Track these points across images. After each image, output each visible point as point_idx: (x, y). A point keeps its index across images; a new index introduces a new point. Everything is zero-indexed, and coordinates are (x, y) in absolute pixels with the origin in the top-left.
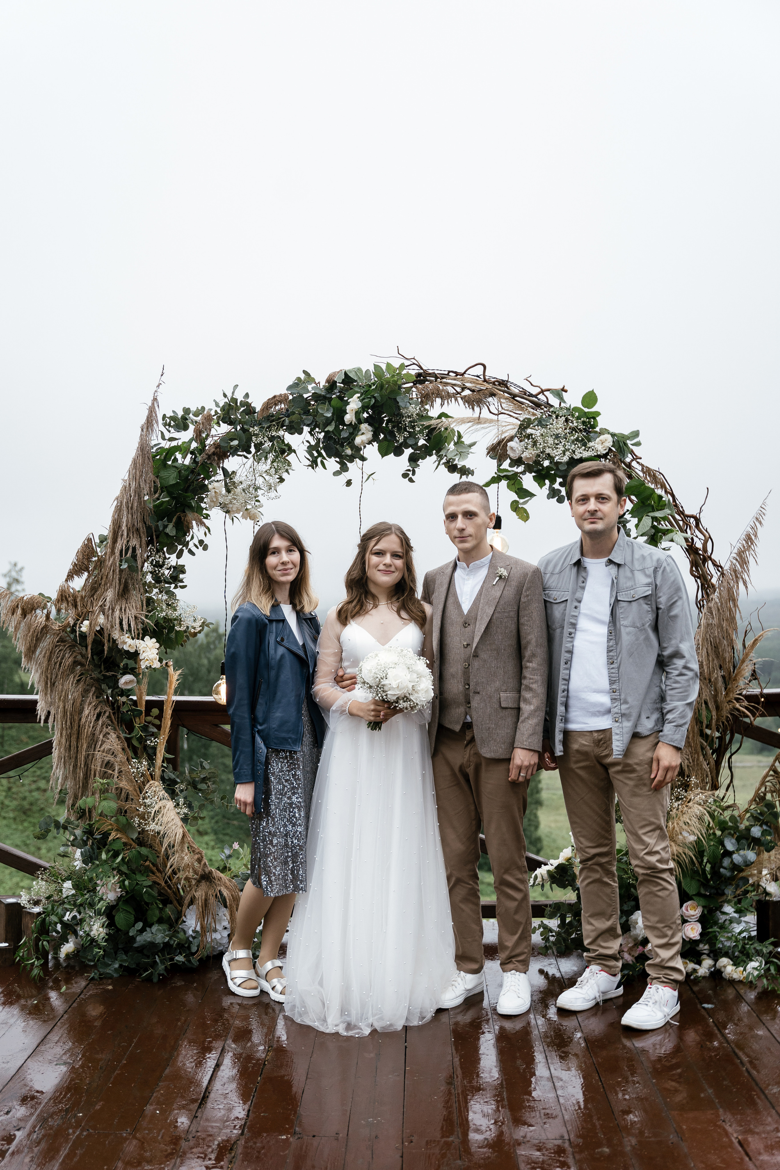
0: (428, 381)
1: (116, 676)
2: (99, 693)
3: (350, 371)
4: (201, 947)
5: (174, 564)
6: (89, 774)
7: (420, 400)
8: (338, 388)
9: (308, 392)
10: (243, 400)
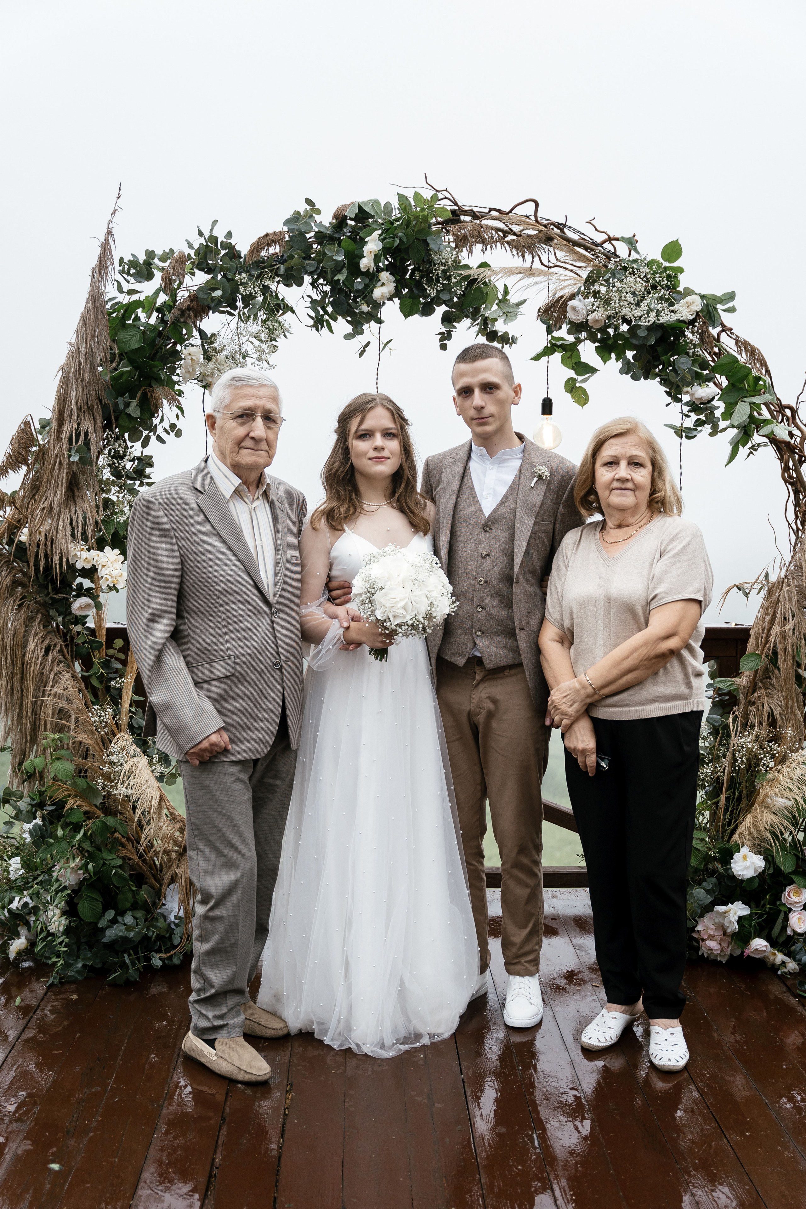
0: (463, 220)
1: (68, 599)
2: (47, 621)
3: (365, 203)
4: (186, 937)
5: (137, 454)
6: (37, 724)
7: (453, 245)
8: (349, 227)
9: (310, 230)
10: (225, 240)
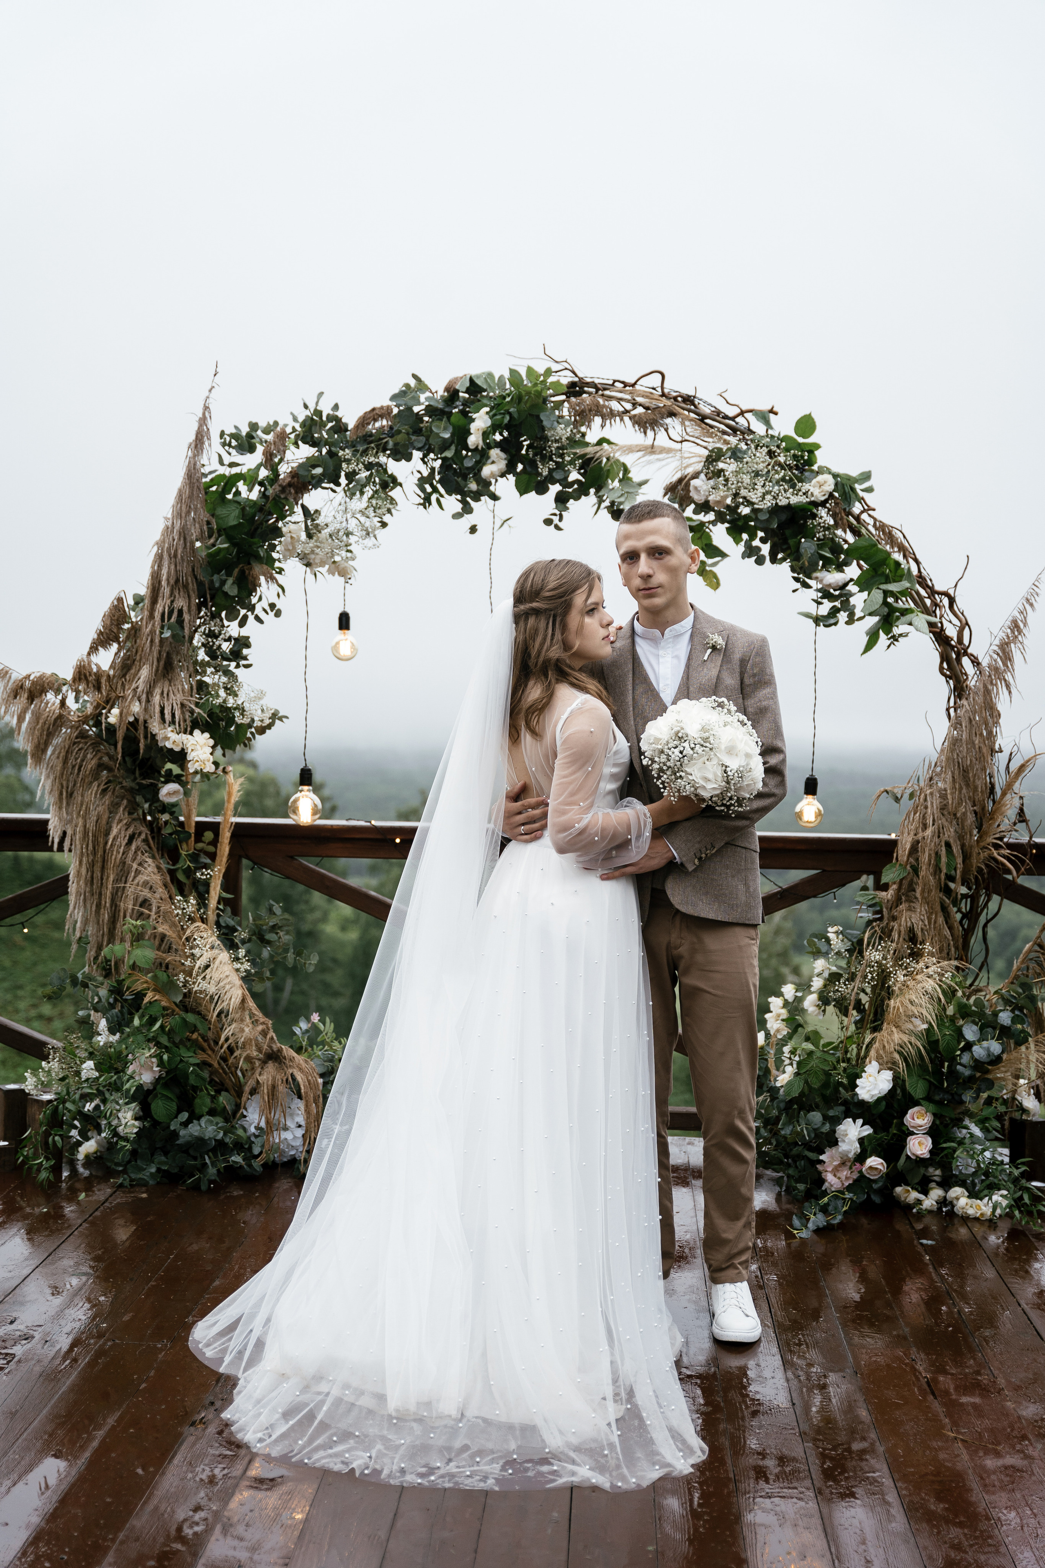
0: (585, 392)
1: (156, 785)
2: (132, 808)
3: (478, 377)
4: (267, 1147)
5: (235, 634)
6: (117, 913)
7: (573, 418)
8: (461, 400)
9: (419, 404)
10: (331, 412)
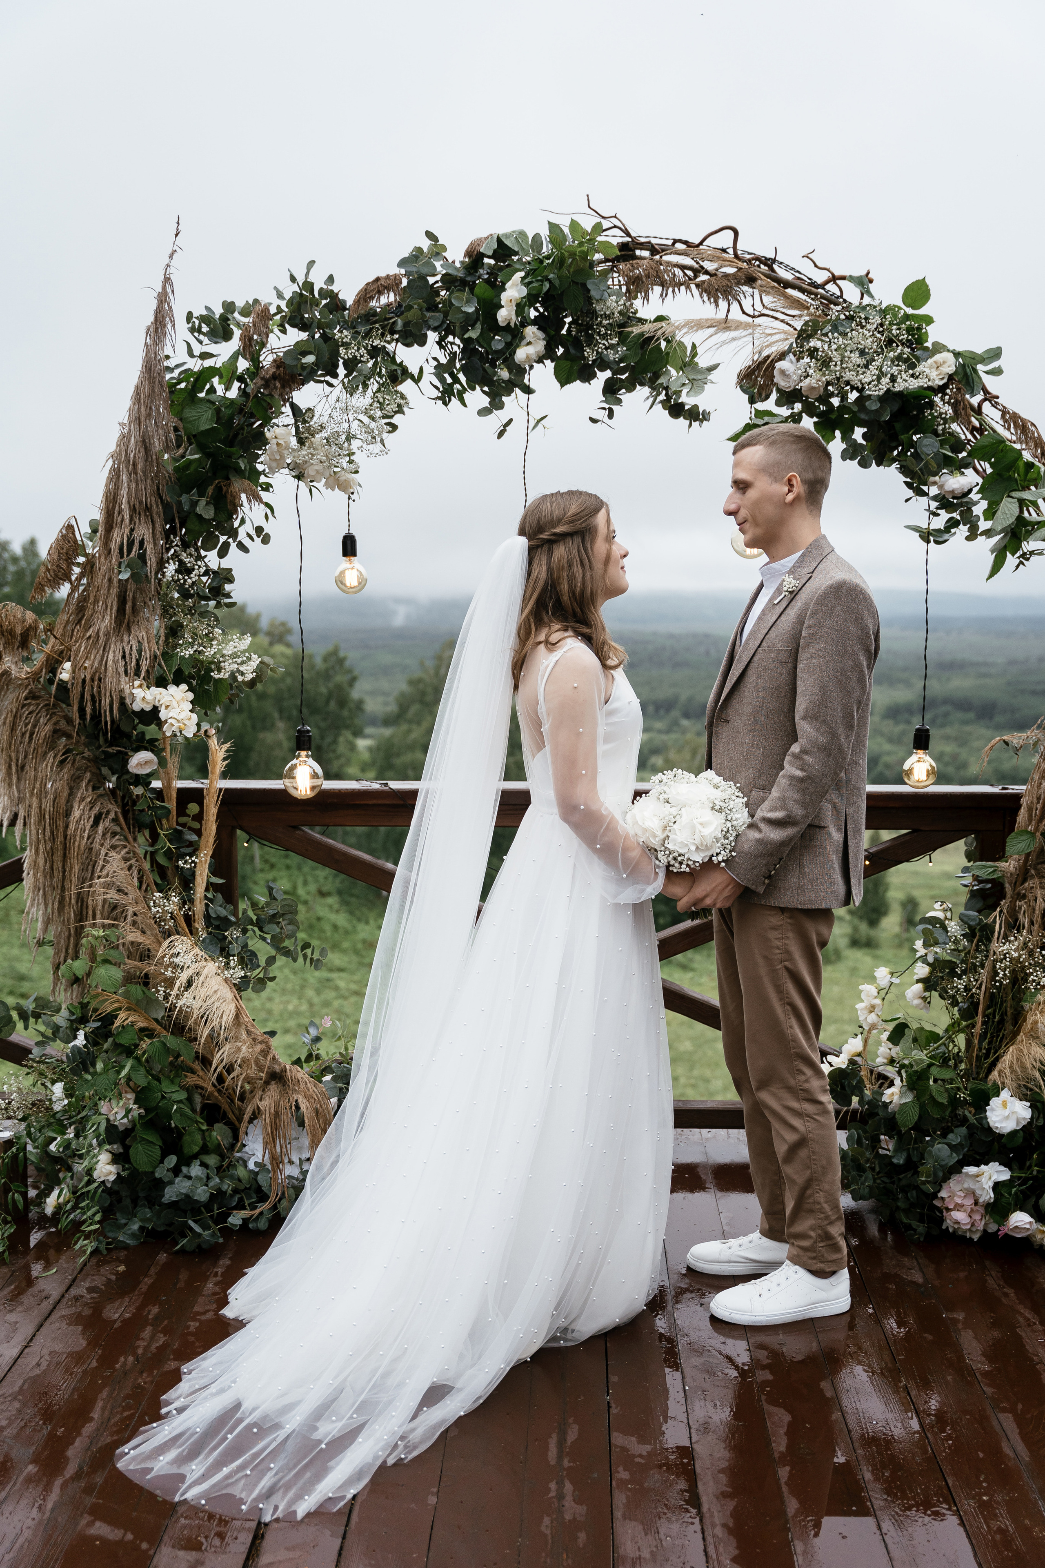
0: (638, 256)
1: (126, 754)
2: (97, 784)
3: (507, 236)
4: (274, 1188)
5: (214, 566)
7: (624, 289)
8: (486, 266)
9: (434, 273)
10: (325, 287)
